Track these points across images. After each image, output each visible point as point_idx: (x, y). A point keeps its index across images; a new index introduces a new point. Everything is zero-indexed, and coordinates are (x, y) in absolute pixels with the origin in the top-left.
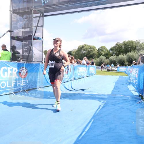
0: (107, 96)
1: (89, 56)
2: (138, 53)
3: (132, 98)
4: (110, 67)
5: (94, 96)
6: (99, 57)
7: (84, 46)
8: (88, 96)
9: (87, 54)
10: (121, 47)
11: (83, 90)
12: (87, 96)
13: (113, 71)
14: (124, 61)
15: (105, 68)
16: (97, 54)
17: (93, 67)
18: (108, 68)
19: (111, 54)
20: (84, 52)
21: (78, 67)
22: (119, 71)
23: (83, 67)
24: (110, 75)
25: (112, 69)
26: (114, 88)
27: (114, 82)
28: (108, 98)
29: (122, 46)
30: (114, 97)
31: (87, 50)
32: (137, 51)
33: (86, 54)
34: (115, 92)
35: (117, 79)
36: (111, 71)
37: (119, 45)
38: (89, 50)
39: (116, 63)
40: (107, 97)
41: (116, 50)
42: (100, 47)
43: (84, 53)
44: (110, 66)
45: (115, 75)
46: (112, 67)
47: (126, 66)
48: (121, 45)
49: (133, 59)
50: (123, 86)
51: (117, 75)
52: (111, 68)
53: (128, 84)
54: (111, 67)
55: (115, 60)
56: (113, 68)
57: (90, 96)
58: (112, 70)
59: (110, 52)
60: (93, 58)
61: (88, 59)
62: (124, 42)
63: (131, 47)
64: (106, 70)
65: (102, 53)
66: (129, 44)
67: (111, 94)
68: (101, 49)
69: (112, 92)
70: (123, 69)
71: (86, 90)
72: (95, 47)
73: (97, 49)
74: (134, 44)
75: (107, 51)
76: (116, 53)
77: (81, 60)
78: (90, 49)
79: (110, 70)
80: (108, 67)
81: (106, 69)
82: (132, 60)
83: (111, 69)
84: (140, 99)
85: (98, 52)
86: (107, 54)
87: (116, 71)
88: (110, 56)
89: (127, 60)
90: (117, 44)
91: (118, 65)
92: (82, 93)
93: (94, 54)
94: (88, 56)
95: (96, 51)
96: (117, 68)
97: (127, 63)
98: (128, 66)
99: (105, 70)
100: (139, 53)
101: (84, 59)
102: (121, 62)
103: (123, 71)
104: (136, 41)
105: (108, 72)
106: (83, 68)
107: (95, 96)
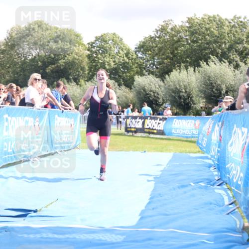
0: (122, 234)
1: (52, 71)
2: (242, 64)
3: (216, 239)
4: (135, 118)
5: (67, 236)
6: (93, 75)
7: (33, 29)
8: (44, 235)
9: (45, 64)
10: (179, 41)
11: (24, 213)
12: (38, 236)
13: (149, 133)
14: (189, 96)
15: (119, 122)
16: (86, 63)
17: (67, 116)
18: (129, 121)
19: (140, 66)
20: (34, 53)
21: (6, 116)
22: (170, 134)
23: (25, 115)
24: (135, 150)
25: (143, 124)
26: (149, 203)
27: (152, 178)
28: (124, 241)
29: (182, 34)
30: (150, 239)
31: (42, 46)
32: (238, 58)
33: (40, 64)
34: (151, 216)
35: (162, 168)
36: (139, 134)
37: (169, 31)
38: (53, 46)
39: (161, 100)
40: (120, 238)
41: (160, 50)
42: (97, 39)
43: (33, 60)
44: (136, 114)
45: (156, 150)
46: (146, 118)
47: (198, 114)
48: (179, 32)
49: (224, 87)
50: (185, 192)
51: (162, 151)
52: (141, 121)
53: (203, 184)
54: (141, 118)
55: (154, 89)
56: (149, 123)
57: (51, 235)
58: (142, 130)
59: (137, 57)
60: (68, 80)
61: (50, 85)
62: (190, 20)
63: (216, 42)
64: (123, 130)
65: (107, 59)
66: (207, 29)
67: (138, 225)
68: (101, 46)
69: (141, 218)
70: (184, 125)
71: (35, 211)
72: (77, 36)
73: (87, 46)
74: (226, 29)
75: (127, 55)
76: (160, 64)
77: (21, 87)
78: (56, 42)
79: (137, 131)
80: (127, 117)
81: (123, 127)
82: (220, 90)
83: (139, 126)
84: (243, 244)
85: (89, 57)
86: (125, 65)
87: (161, 133)
88: (137, 73)
89: (201, 91)
90: (163, 29)
91: (169, 112)
92: (20, 223)
93: (72, 64)
94: (48, 70)
95: (80, 53)
96: (163, 123)
97: (200, 103)
98: (204, 113)
99: (119, 131)
100: (246, 64)
101: (32, 84)
102: (180, 97)
103: (188, 133)
104: (235, 17)
105: (129, 139)
106: (26, 118)
107: (71, 236)
